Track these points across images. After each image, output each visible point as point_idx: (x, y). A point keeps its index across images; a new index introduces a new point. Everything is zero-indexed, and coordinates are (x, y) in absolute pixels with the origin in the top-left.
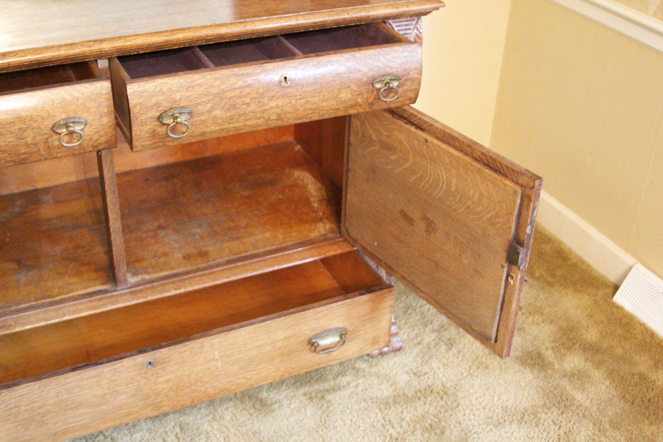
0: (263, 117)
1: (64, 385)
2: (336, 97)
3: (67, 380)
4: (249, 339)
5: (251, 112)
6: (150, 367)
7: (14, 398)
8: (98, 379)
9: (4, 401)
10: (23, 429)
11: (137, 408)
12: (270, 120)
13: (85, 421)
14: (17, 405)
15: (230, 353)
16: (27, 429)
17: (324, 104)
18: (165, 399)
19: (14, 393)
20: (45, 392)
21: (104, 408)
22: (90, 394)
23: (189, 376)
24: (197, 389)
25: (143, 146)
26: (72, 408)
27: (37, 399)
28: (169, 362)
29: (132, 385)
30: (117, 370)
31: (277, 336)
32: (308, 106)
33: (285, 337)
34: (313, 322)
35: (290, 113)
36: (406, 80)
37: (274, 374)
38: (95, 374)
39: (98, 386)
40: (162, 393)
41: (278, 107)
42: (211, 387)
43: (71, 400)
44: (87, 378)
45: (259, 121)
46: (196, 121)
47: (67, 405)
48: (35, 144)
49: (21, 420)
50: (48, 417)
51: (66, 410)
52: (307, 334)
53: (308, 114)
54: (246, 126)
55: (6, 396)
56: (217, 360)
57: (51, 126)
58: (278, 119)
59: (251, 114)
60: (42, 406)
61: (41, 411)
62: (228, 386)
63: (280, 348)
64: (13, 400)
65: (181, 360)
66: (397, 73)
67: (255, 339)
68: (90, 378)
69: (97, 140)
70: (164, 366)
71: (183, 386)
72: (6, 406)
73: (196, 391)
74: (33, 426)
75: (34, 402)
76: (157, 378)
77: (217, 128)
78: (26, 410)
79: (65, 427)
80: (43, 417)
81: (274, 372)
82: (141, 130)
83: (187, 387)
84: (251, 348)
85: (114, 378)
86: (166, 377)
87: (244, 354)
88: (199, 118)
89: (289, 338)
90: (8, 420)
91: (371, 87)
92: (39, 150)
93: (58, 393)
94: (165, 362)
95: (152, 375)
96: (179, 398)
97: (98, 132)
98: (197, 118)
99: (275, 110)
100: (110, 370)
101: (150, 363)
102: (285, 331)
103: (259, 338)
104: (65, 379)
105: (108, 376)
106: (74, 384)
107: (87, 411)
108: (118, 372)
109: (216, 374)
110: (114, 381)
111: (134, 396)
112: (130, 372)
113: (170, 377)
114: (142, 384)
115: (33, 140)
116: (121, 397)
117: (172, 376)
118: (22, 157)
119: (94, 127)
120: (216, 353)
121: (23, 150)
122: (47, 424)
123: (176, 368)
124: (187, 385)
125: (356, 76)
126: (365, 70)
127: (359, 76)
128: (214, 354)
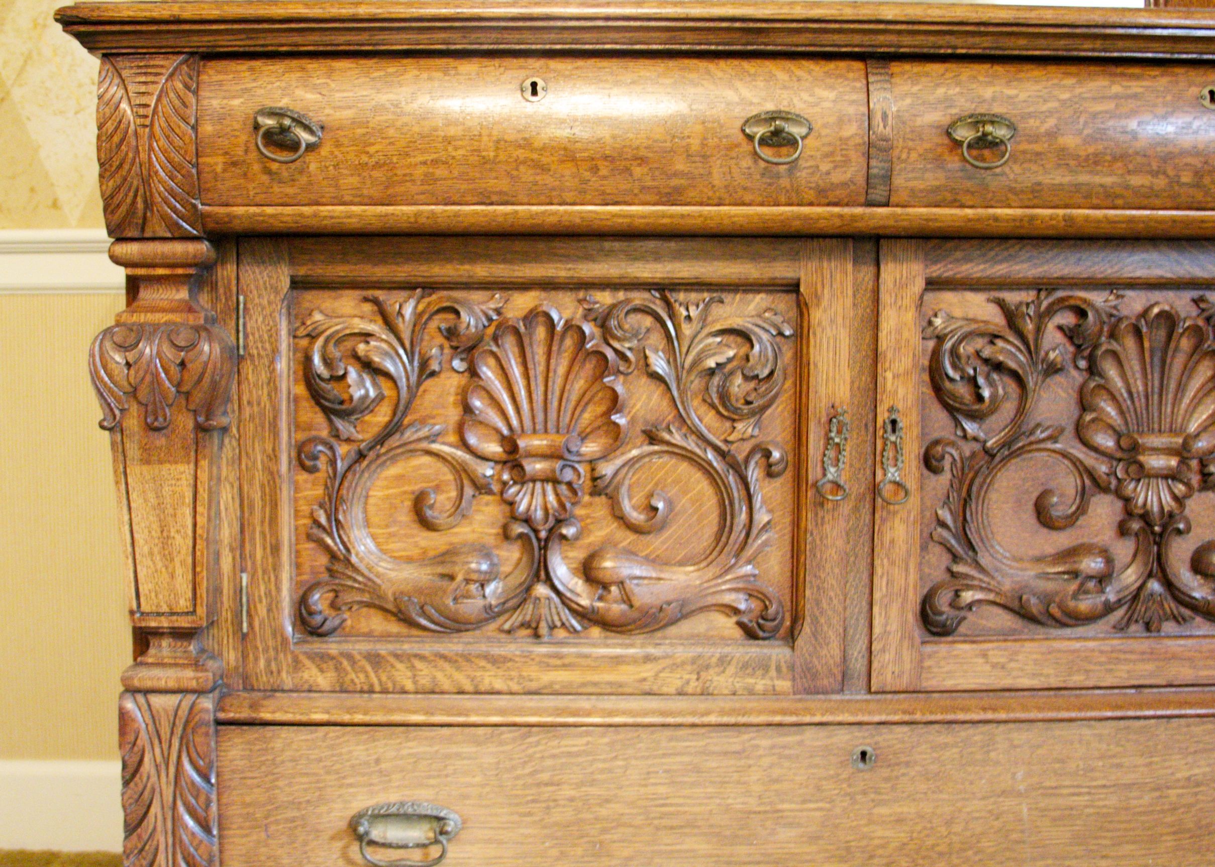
0: (1164, 172)
1: (664, 755)
3: (673, 744)
4: (1101, 757)
5: (1137, 153)
6: (861, 765)
7: (554, 756)
8: (742, 762)
10: (554, 852)
12: (1178, 182)
14: (556, 778)
15: (1054, 784)
16: (563, 855)
19: (555, 743)
20: (620, 763)
22: (718, 801)
23: (949, 823)
25: (912, 190)
26: (672, 828)
27: (601, 777)
28: (907, 764)
29: (812, 806)
30: (787, 752)
31: (1169, 771)
33: (1188, 779)
38: (737, 747)
39: (738, 782)
40: (880, 852)
41: (1196, 151)
43: (671, 805)
45: (1155, 181)
46: (1024, 152)
47: (663, 816)
48: (705, 157)
49: (556, 824)
50: (615, 837)
51: (658, 829)
54: (1127, 187)
55: (538, 743)
56: (1019, 794)
57: (741, 121)
58: (1197, 186)
59: (1139, 159)
60: (607, 801)
61: (603, 812)
63: (1174, 808)
64: (549, 763)
65: (934, 768)
67: (1115, 761)
69: (828, 173)
70: (895, 773)
71: (933, 846)
72: (532, 774)
74: (579, 851)
75: (593, 783)
76: (876, 803)
78: (572, 800)
80: (604, 831)
82: (910, 150)
83: (941, 854)
84: (1104, 786)
85: (776, 772)
86: (897, 809)
87: (1086, 798)
88: (1030, 146)
89: (1198, 785)
90: (529, 814)
92: (710, 173)
93: (648, 773)
94: (898, 764)
95: (864, 793)
97: (832, 153)
98: (1024, 146)
99: (1189, 160)
100: (773, 747)
101: (864, 754)
102: (1190, 759)
103: (1126, 761)
104: (671, 739)
105: (766, 761)
106: (686, 759)
107: (703, 847)
108: (788, 757)
109: (1014, 836)
110: (777, 781)
111: (814, 839)
112: (816, 766)
113: (905, 809)
114: (838, 810)
115: (703, 145)
116: (785, 834)
117: (908, 809)
118: (675, 182)
119: (825, 140)
120: (1019, 776)
121: (680, 165)
122: (610, 856)
123: (923, 787)
124: (942, 848)
128: (1014, 775)
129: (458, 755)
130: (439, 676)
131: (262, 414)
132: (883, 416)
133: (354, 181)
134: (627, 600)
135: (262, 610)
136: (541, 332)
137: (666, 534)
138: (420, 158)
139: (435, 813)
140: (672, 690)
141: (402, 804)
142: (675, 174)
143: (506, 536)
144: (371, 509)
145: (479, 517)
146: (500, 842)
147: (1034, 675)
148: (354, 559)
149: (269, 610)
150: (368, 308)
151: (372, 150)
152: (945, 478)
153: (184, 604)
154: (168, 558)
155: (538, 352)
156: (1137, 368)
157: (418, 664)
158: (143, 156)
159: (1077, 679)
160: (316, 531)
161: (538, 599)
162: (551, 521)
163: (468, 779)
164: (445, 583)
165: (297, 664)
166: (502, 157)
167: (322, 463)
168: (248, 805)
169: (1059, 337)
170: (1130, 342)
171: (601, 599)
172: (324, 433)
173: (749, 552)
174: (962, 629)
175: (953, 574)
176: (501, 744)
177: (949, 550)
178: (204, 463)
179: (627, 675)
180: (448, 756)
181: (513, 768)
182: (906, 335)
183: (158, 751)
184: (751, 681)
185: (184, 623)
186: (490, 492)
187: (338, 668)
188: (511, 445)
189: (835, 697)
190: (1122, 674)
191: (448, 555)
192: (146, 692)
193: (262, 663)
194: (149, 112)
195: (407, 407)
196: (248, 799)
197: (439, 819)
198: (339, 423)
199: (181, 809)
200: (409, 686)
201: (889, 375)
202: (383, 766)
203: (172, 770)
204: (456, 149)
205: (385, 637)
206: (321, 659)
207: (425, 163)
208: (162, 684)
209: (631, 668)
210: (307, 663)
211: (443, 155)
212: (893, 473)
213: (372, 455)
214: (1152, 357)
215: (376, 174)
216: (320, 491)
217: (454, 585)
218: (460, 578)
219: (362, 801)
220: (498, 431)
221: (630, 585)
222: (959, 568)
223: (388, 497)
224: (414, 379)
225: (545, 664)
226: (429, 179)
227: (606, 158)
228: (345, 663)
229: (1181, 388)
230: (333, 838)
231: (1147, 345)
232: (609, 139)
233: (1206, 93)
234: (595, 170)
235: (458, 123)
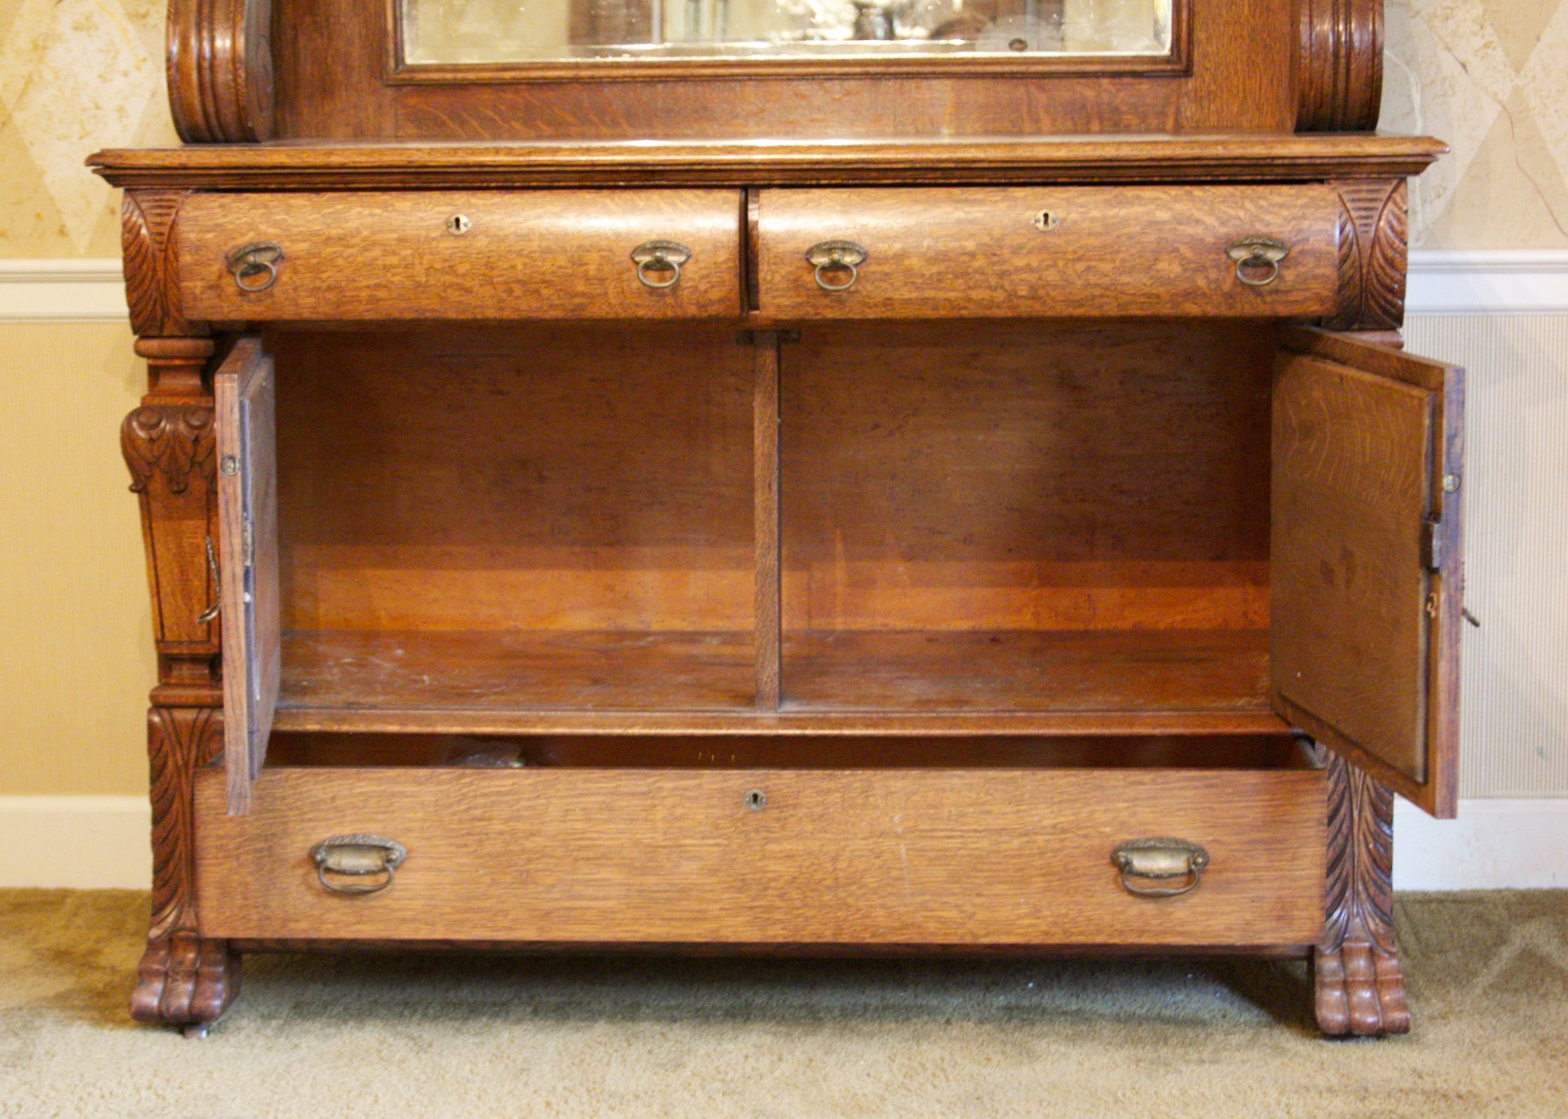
0: (1002, 287)
1: (581, 795)
2: (1150, 267)
3: (587, 785)
4: (970, 805)
5: (976, 271)
6: (754, 806)
7: (485, 795)
8: (649, 802)
9: (465, 796)
10: (487, 880)
11: (718, 906)
12: (1016, 296)
13: (610, 904)
14: (487, 815)
15: (928, 827)
16: (494, 882)
17: (1125, 279)
18: (779, 903)
19: (485, 783)
20: (542, 801)
21: (650, 880)
22: (628, 836)
23: (835, 859)
24: (850, 900)
25: (779, 306)
26: (589, 859)
27: (526, 813)
28: (795, 806)
29: (711, 842)
30: (688, 794)
31: (1037, 819)
32: (1093, 279)
33: (1054, 826)
34: (1121, 805)
35: (1055, 287)
36: (1302, 252)
37: (1026, 922)
38: (644, 789)
39: (646, 820)
40: (774, 884)
41: (1030, 269)
42: (882, 906)
43: (588, 839)
44: (628, 794)
45: (995, 294)
46: (874, 273)
47: (580, 849)
48: (602, 280)
49: (489, 855)
50: (539, 866)
51: (576, 860)
52: (1108, 836)
53: (1094, 297)
54: (970, 300)
55: (471, 783)
56: (897, 836)
57: (630, 250)
58: (1033, 298)
59: (978, 276)
60: (532, 835)
61: (529, 844)
62: (919, 918)
63: (1041, 853)
64: (481, 801)
65: (819, 810)
66: (1282, 236)
67: (984, 807)
68: (633, 794)
69: (706, 292)
70: (784, 815)
71: (821, 880)
72: (466, 810)
73: (848, 906)
74: (508, 879)
75: (518, 819)
76: (768, 841)
77: (914, 295)
78: (501, 833)
79: (568, 904)
80: (529, 861)
81: (1027, 915)
83: (828, 888)
84: (976, 831)
85: (679, 811)
86: (786, 846)
87: (959, 840)
88: (880, 268)
89: (1064, 831)
90: (466, 846)
91: (1224, 257)
92: (606, 293)
93: (567, 811)
94: (788, 806)
95: (757, 831)
96: (810, 913)
97: (708, 276)
98: (874, 268)
99: (1024, 276)
100: (675, 789)
101: (755, 797)
102: (1055, 808)
103: (995, 809)
104: (586, 781)
105: (669, 802)
106: (600, 798)
107: (616, 876)
108: (689, 798)
109: (894, 873)
110: (678, 819)
111: (714, 871)
112: (713, 807)
113: (795, 847)
114: (735, 846)
115: (598, 270)
116: (688, 867)
117: (799, 847)
118: (577, 301)
119: (702, 265)
120: (897, 819)
121: (580, 287)
122: (536, 883)
123: (809, 827)
124: (828, 882)
125: (1190, 230)
126: (1210, 221)
127: (1198, 231)
128: (892, 818)
129: (403, 793)
133: (309, 301)
138: (364, 283)
139: (382, 843)
141: (355, 836)
142: (577, 295)
146: (441, 870)
151: (324, 276)
158: (160, 275)
163: (410, 815)
166: (432, 281)
168: (221, 838)
176: (439, 784)
180: (393, 795)
181: (450, 805)
196: (222, 833)
197: (387, 849)
202: (339, 802)
204: (394, 275)
207: (368, 287)
211: (383, 281)
215: (326, 296)
219: (319, 834)
226: (371, 300)
227: (518, 281)
230: (294, 867)
232: (520, 267)
233: (1040, 216)
234: (510, 291)
235: (394, 253)
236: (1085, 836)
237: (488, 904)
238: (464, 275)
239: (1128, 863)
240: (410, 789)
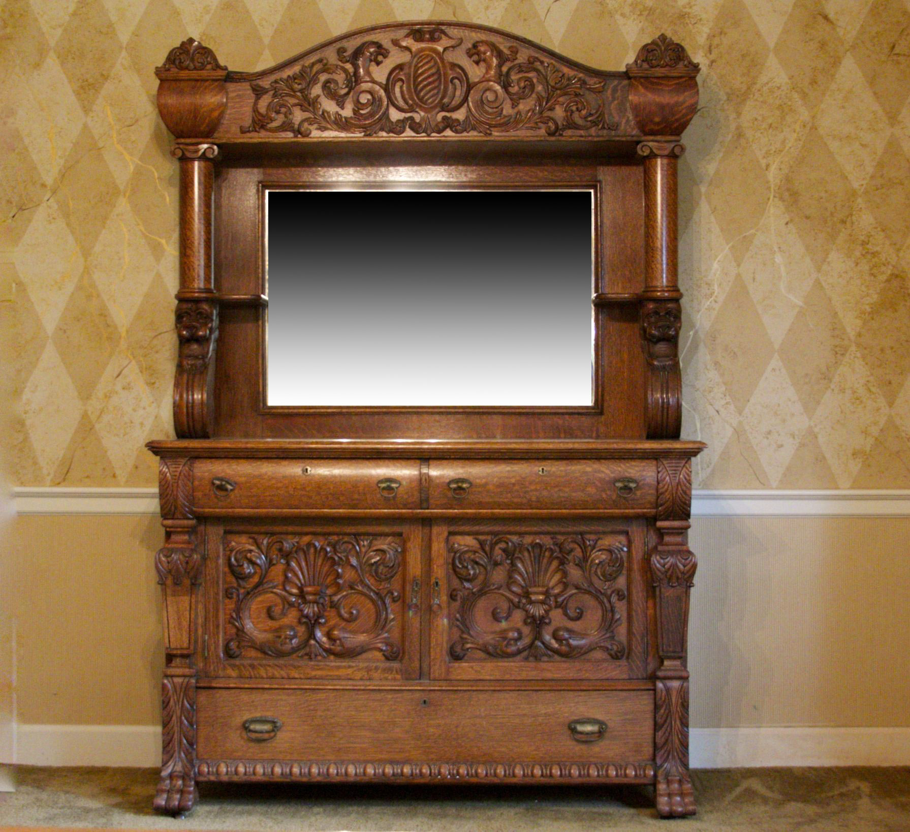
0: (526, 497)
1: (354, 701)
2: (584, 490)
4: (512, 705)
5: (515, 491)
6: (424, 705)
7: (315, 700)
8: (381, 703)
9: (306, 701)
10: (315, 735)
11: (409, 746)
12: (531, 501)
13: (364, 746)
14: (316, 708)
15: (494, 714)
16: (318, 736)
17: (574, 494)
18: (434, 744)
19: (315, 696)
20: (338, 703)
21: (382, 736)
22: (373, 717)
23: (457, 727)
24: (463, 744)
25: (436, 504)
26: (356, 727)
27: (331, 708)
28: (441, 705)
29: (407, 720)
30: (397, 700)
31: (538, 710)
32: (561, 494)
33: (545, 714)
34: (572, 705)
35: (547, 497)
36: (643, 484)
37: (534, 753)
38: (380, 698)
39: (380, 711)
40: (432, 737)
41: (536, 490)
42: (476, 746)
43: (357, 719)
45: (523, 500)
47: (353, 722)
48: (365, 494)
49: (316, 725)
50: (337, 730)
51: (352, 727)
52: (567, 717)
53: (562, 501)
54: (512, 502)
55: (310, 695)
56: (482, 717)
57: (377, 482)
58: (538, 502)
59: (516, 493)
60: (334, 717)
61: (333, 721)
62: (491, 751)
63: (540, 724)
64: (313, 702)
65: (450, 707)
66: (635, 478)
67: (518, 706)
68: (375, 700)
69: (407, 498)
70: (436, 709)
71: (451, 736)
72: (307, 707)
73: (462, 746)
74: (324, 735)
75: (328, 710)
76: (430, 719)
77: (490, 500)
78: (321, 716)
79: (348, 745)
80: (333, 728)
81: (535, 749)
82: (435, 491)
83: (454, 739)
84: (514, 715)
85: (394, 707)
86: (437, 722)
87: (507, 719)
88: (477, 489)
89: (549, 715)
90: (306, 721)
91: (613, 486)
92: (366, 499)
93: (348, 707)
94: (437, 705)
95: (425, 715)
96: (446, 749)
97: (408, 493)
98: (475, 489)
99: (534, 493)
100: (392, 698)
101: (425, 702)
102: (546, 706)
103: (522, 706)
104: (357, 694)
105: (390, 703)
106: (361, 702)
107: (368, 734)
108: (398, 702)
109: (481, 733)
110: (394, 710)
111: (408, 732)
112: (408, 705)
113: (441, 722)
114: (416, 722)
115: (364, 490)
116: (398, 730)
118: (354, 502)
119: (405, 488)
120: (482, 710)
121: (356, 496)
122: (335, 737)
123: (446, 714)
124: (454, 736)
125: (600, 475)
126: (607, 472)
127: (603, 475)
128: (480, 710)
129: (281, 700)
130: (276, 673)
131: (213, 578)
132: (433, 581)
133: (247, 501)
134: (342, 645)
135: (212, 648)
136: (312, 550)
137: (356, 623)
138: (268, 494)
139: (273, 720)
140: (359, 678)
141: (262, 717)
142: (355, 499)
143: (300, 622)
144: (252, 613)
145: (290, 616)
146: (296, 731)
147: (491, 675)
148: (245, 630)
149: (215, 648)
150: (251, 541)
151: (252, 491)
152: (458, 603)
153: (185, 645)
154: (180, 629)
155: (312, 557)
156: (529, 563)
157: (268, 668)
158: (175, 493)
159: (507, 677)
160: (232, 620)
161: (311, 645)
162: (316, 617)
163: (284, 708)
164: (277, 639)
165: (224, 668)
166: (296, 493)
167: (235, 596)
168: (207, 717)
169: (500, 551)
170: (526, 554)
171: (333, 645)
172: (235, 585)
173: (387, 629)
174: (466, 658)
175: (461, 638)
176: (296, 696)
177: (460, 629)
178: (193, 596)
179: (342, 672)
180: (278, 700)
181: (301, 704)
182: (441, 552)
183: (175, 698)
184: (387, 675)
185: (185, 652)
186: (294, 607)
187: (239, 669)
188: (301, 589)
189: (417, 681)
190: (524, 675)
191: (280, 628)
192: (172, 676)
193: (212, 668)
194: (177, 478)
195: (266, 575)
196: (207, 715)
197: (275, 722)
198: (241, 582)
199: (183, 718)
200: (265, 676)
201: (435, 567)
202: (255, 703)
203: (180, 703)
204: (280, 491)
205: (256, 659)
206: (233, 666)
207: (270, 495)
208: (177, 673)
209: (344, 670)
210: (229, 667)
211: (276, 493)
212: (436, 601)
213: (252, 593)
214: (535, 559)
215: (253, 499)
216: (233, 606)
217: (281, 640)
218: (283, 637)
219: (247, 716)
220: (296, 585)
221: (343, 640)
222: (465, 636)
223: (258, 608)
224: (267, 566)
225: (313, 669)
226: (271, 501)
227: (331, 494)
228: (242, 667)
229: (546, 570)
230: (237, 729)
231: (532, 554)
232: (332, 488)
233: (541, 469)
234: (327, 498)
235: (281, 482)
236: (558, 718)
237: (315, 745)
238: (309, 491)
239: (575, 728)
240: (284, 697)
